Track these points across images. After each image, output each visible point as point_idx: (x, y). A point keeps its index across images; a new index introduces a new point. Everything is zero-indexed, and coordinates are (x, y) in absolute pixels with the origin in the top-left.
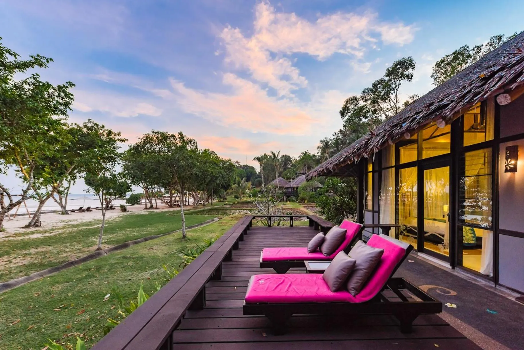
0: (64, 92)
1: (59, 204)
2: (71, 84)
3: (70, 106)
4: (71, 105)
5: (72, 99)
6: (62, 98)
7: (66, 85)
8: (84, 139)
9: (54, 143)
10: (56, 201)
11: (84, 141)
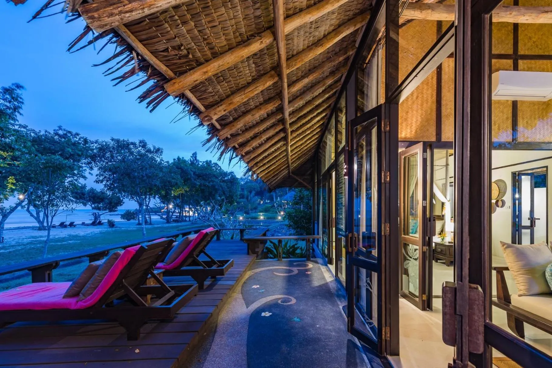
0: (10, 94)
1: (36, 218)
2: (19, 86)
3: (21, 111)
4: (21, 109)
5: (21, 102)
6: (10, 102)
7: (14, 87)
8: (53, 147)
9: (8, 150)
10: (32, 215)
11: (53, 150)
